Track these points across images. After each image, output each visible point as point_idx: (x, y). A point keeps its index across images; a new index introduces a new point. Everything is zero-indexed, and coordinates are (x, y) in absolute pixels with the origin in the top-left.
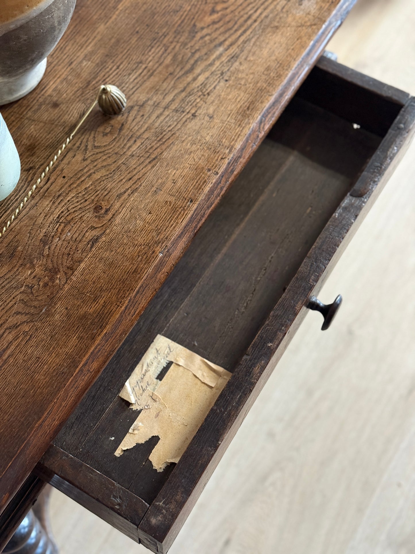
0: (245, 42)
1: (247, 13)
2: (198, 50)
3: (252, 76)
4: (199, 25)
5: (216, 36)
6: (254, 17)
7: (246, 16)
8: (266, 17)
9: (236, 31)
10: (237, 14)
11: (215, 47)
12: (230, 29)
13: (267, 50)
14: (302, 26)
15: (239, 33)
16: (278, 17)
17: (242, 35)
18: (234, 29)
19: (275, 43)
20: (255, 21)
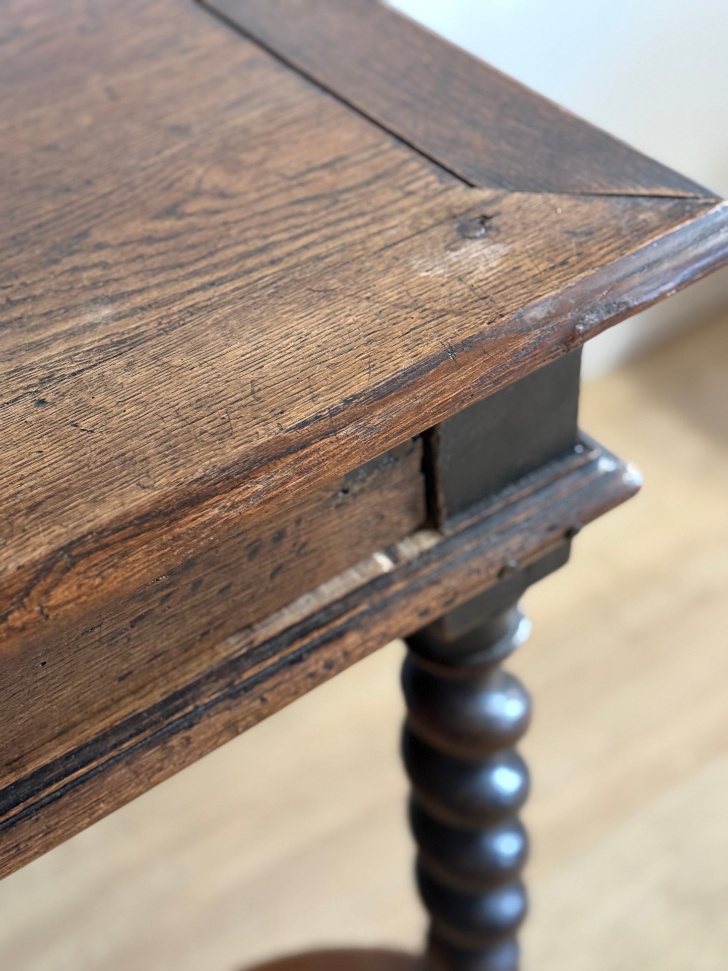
0: (193, 310)
1: (266, 237)
2: (34, 298)
3: (131, 410)
4: (97, 236)
5: (123, 273)
6: (277, 253)
7: (260, 243)
8: (318, 258)
9: (196, 273)
10: (234, 232)
11: (95, 301)
12: (181, 266)
13: (248, 347)
14: (416, 305)
15: (196, 282)
16: (355, 267)
17: (203, 288)
18: (191, 269)
19: (287, 336)
20: (273, 262)
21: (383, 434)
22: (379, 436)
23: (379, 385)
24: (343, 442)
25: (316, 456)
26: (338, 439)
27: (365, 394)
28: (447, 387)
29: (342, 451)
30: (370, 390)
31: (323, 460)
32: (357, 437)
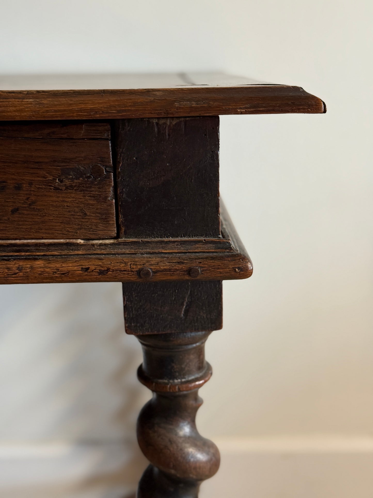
21: (46, 108)
22: (43, 108)
23: (59, 92)
24: (23, 103)
25: (7, 103)
26: (22, 101)
27: (49, 93)
28: (90, 102)
29: (21, 106)
30: (53, 92)
31: (10, 106)
32: (32, 104)
